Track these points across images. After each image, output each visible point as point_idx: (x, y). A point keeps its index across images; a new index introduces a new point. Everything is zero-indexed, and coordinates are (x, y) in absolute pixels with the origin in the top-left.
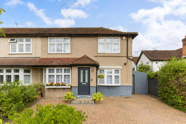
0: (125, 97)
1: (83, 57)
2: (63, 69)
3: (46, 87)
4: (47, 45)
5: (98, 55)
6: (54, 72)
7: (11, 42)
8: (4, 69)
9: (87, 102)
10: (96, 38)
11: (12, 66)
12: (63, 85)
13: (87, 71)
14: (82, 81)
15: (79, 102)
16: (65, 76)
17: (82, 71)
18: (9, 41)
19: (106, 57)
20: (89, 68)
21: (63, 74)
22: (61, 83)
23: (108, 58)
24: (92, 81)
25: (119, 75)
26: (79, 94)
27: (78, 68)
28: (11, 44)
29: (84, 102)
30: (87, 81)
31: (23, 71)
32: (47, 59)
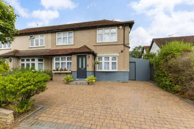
0: (122, 82)
1: (82, 47)
2: (66, 58)
3: (53, 72)
4: (56, 39)
5: (97, 44)
6: (59, 61)
7: (31, 39)
8: (25, 59)
9: (81, 83)
10: (95, 30)
11: (30, 56)
12: (65, 70)
13: (84, 59)
14: (80, 67)
15: (75, 83)
16: (68, 63)
17: (80, 59)
18: (29, 38)
19: (104, 46)
20: (86, 55)
21: (66, 61)
22: (64, 69)
23: (106, 46)
24: (88, 66)
25: (116, 61)
26: (78, 78)
27: (77, 56)
28: (30, 40)
29: (79, 83)
30: (84, 67)
31: (38, 60)
32: (55, 50)
